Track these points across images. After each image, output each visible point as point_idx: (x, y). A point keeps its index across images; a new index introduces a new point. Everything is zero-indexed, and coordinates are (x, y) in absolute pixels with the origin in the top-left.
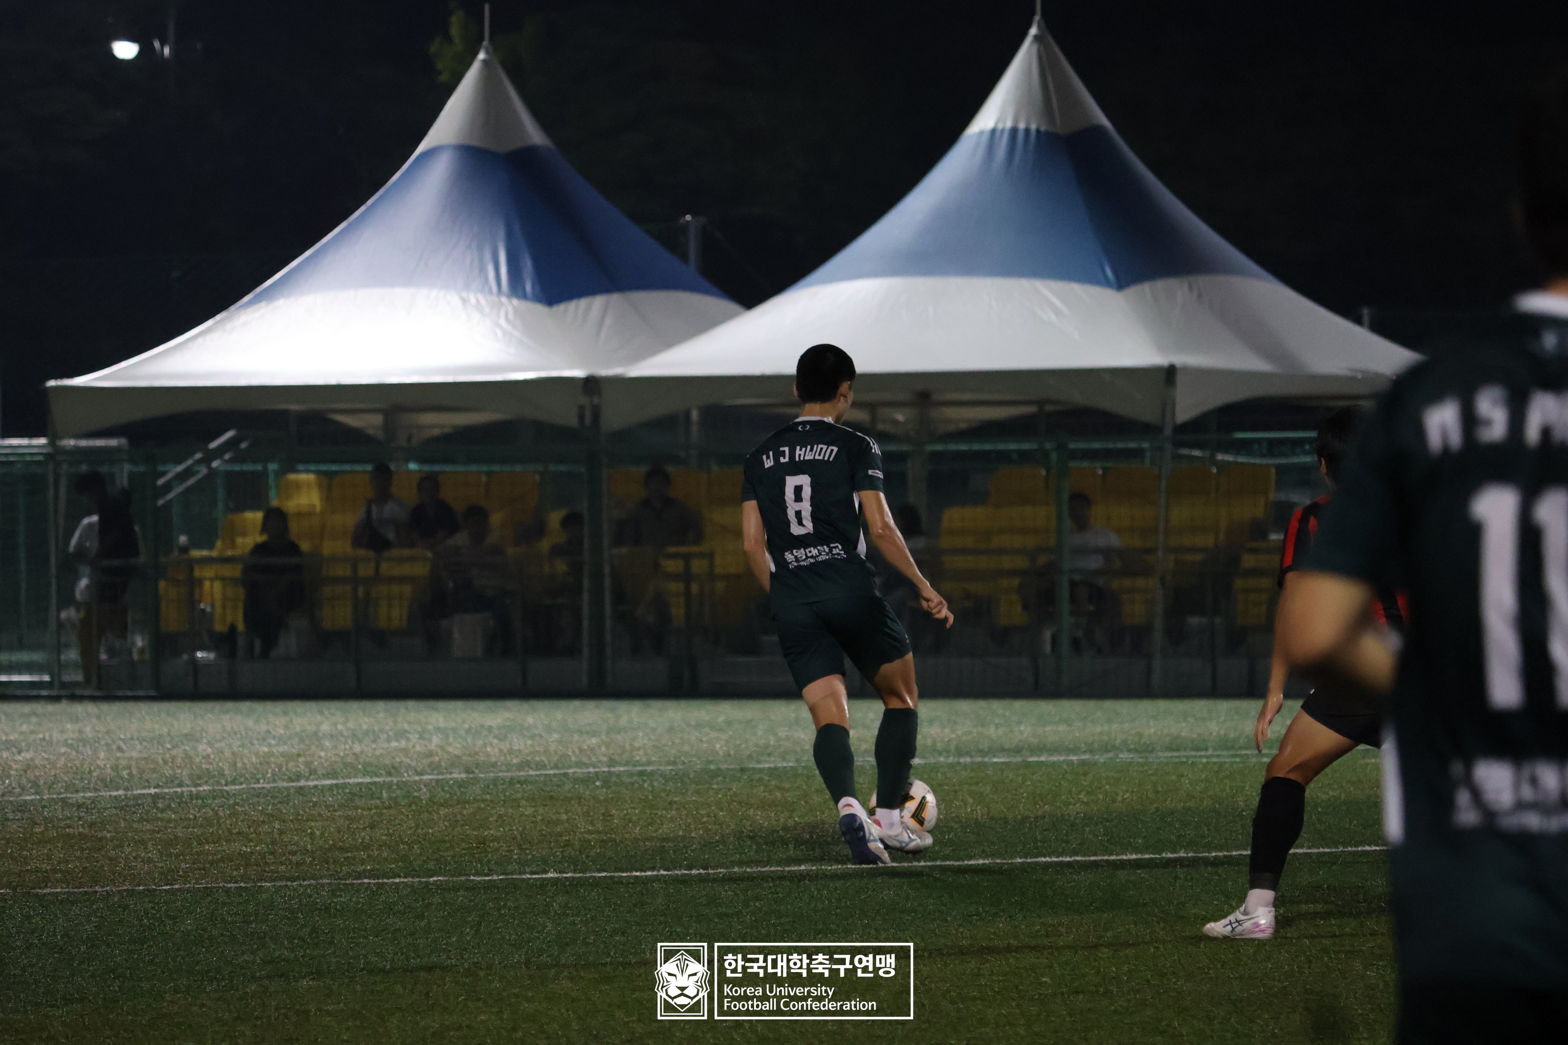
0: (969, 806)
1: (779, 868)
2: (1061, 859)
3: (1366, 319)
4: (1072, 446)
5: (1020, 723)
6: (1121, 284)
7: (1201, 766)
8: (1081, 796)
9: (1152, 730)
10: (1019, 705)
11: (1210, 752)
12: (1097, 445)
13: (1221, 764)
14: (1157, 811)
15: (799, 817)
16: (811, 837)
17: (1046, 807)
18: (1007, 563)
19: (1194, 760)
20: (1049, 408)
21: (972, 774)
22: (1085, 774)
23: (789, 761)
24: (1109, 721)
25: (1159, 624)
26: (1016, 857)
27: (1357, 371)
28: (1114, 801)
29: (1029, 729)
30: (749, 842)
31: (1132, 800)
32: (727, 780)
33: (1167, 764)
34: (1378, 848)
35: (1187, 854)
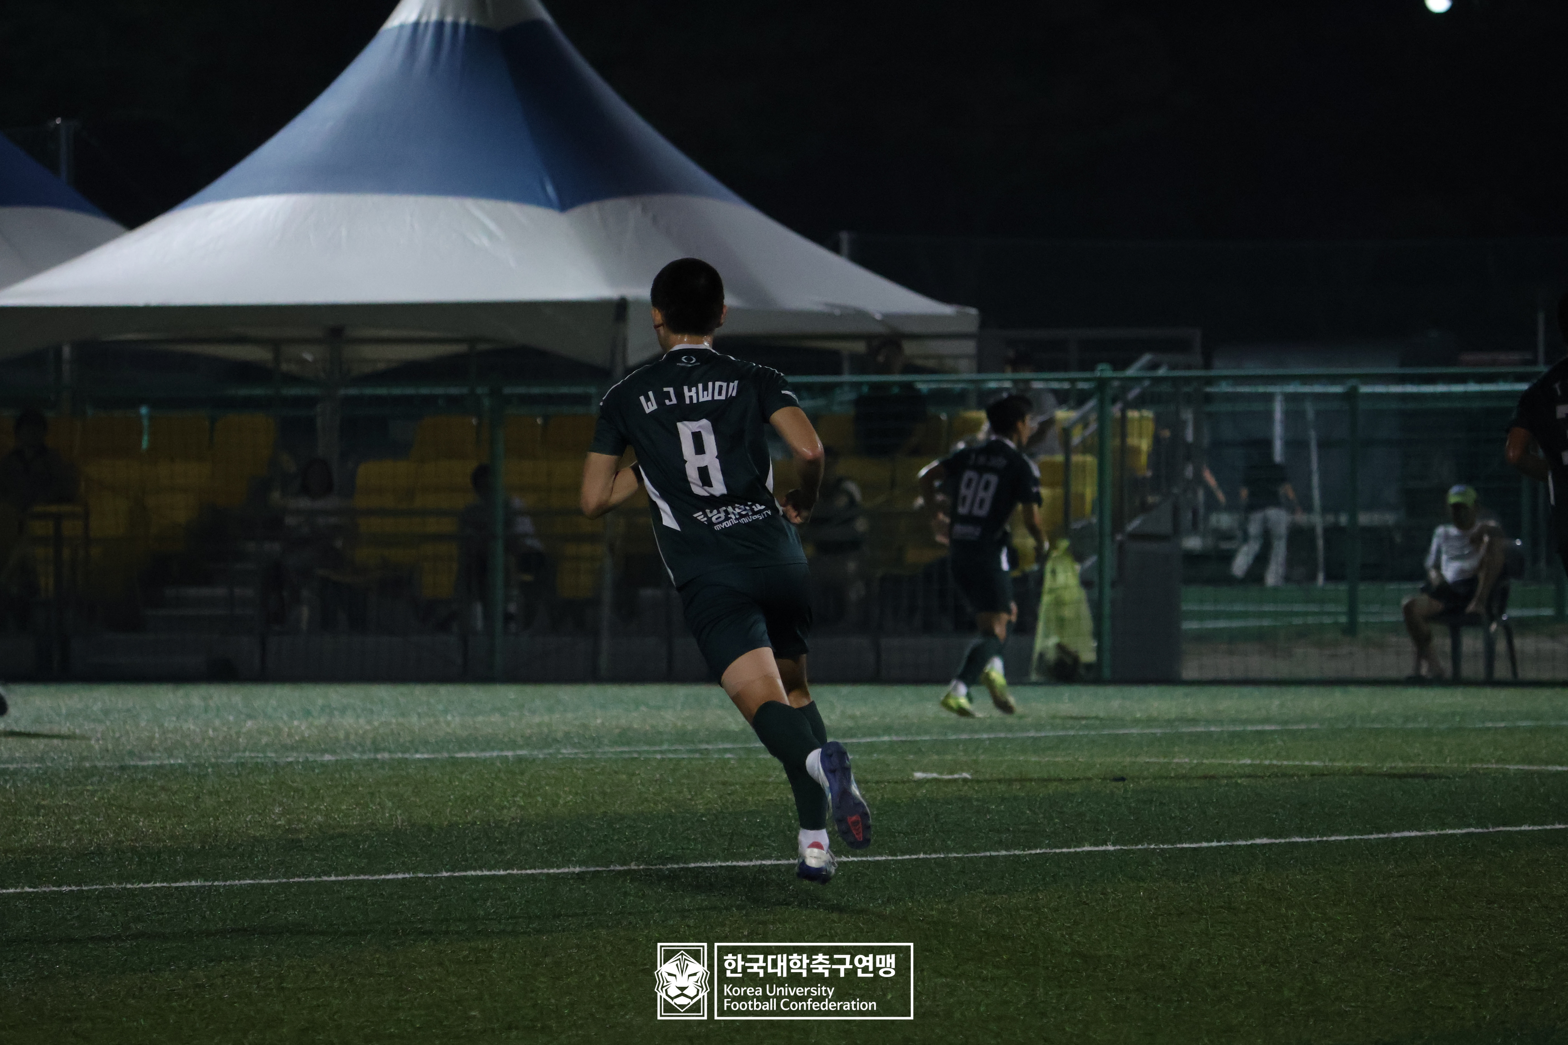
0: (387, 811)
1: (165, 884)
2: (493, 872)
3: (845, 246)
4: (507, 390)
5: (446, 711)
6: (565, 203)
7: (654, 764)
8: (518, 799)
9: (599, 721)
10: (446, 692)
11: (665, 747)
12: (536, 390)
13: (679, 760)
14: (605, 816)
15: (188, 824)
16: (203, 847)
17: (477, 811)
18: (433, 526)
19: (648, 756)
20: (482, 347)
21: (391, 773)
22: (522, 773)
23: (177, 758)
24: (550, 710)
25: (607, 596)
26: (441, 871)
27: (833, 306)
28: (555, 804)
29: (457, 719)
30: (129, 854)
31: (576, 803)
32: (104, 779)
33: (616, 761)
34: (855, 859)
35: (639, 866)
